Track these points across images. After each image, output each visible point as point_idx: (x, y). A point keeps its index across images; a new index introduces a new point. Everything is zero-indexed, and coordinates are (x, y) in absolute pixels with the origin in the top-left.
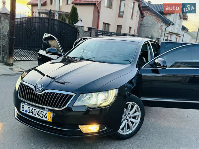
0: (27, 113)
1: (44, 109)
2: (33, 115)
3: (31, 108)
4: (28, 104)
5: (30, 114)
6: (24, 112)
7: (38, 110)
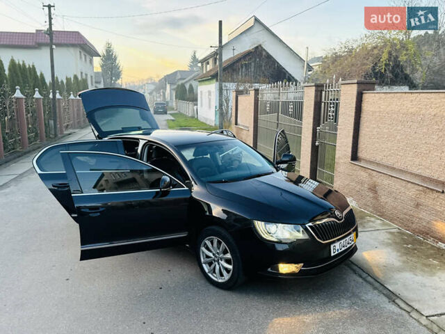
0: (340, 251)
1: (350, 234)
2: (345, 248)
3: (342, 241)
4: (339, 240)
5: (343, 249)
6: (337, 253)
7: (347, 238)
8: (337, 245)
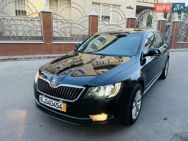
0: (45, 104)
2: (50, 106)
3: (48, 100)
4: (46, 96)
8: (44, 99)
